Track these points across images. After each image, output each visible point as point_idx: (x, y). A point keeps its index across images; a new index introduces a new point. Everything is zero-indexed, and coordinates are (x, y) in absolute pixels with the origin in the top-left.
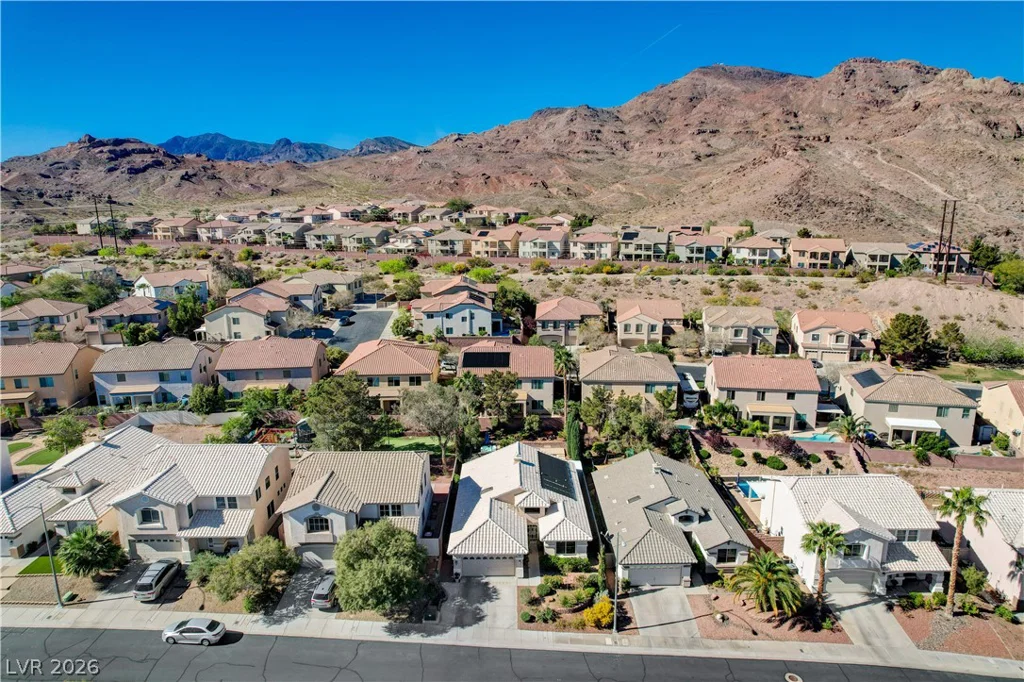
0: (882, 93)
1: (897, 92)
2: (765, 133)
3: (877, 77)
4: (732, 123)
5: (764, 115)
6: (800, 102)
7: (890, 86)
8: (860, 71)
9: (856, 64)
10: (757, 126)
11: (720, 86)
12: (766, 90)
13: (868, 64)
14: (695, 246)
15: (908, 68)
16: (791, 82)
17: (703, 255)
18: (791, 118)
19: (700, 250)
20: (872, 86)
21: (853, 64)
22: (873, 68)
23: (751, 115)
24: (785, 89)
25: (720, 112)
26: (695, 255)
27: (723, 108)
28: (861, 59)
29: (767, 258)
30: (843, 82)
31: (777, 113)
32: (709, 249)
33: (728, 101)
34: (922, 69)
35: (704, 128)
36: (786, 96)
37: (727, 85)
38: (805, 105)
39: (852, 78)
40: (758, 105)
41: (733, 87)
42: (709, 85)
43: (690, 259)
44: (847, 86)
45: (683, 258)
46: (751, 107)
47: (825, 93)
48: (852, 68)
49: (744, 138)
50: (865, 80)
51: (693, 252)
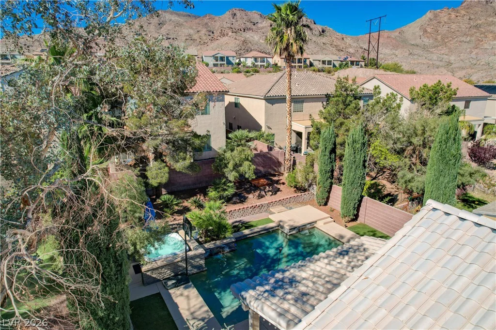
0: (249, 25)
1: (254, 25)
2: (200, 40)
3: (245, 17)
4: (183, 35)
5: (198, 31)
6: (213, 27)
7: (251, 22)
8: (238, 13)
9: (236, 11)
10: (195, 37)
11: (173, 19)
12: (197, 21)
13: (241, 12)
14: (219, 56)
15: (257, 15)
16: (208, 17)
17: (225, 63)
18: (211, 34)
19: (222, 59)
20: (244, 21)
21: (235, 11)
22: (243, 13)
23: (191, 32)
24: (206, 20)
25: (176, 30)
26: (219, 63)
27: (177, 28)
28: (238, 9)
29: (265, 64)
30: (232, 19)
31: (204, 31)
32: (227, 58)
33: (179, 25)
34: (262, 16)
35: (169, 37)
36: (206, 24)
37: (177, 18)
38: (216, 28)
39: (235, 17)
40: (194, 27)
41: (179, 19)
42: (167, 18)
43: (215, 65)
44: (234, 21)
45: (211, 65)
46: (191, 28)
47: (225, 23)
48: (234, 12)
49: (191, 42)
50: (241, 18)
51: (217, 61)
